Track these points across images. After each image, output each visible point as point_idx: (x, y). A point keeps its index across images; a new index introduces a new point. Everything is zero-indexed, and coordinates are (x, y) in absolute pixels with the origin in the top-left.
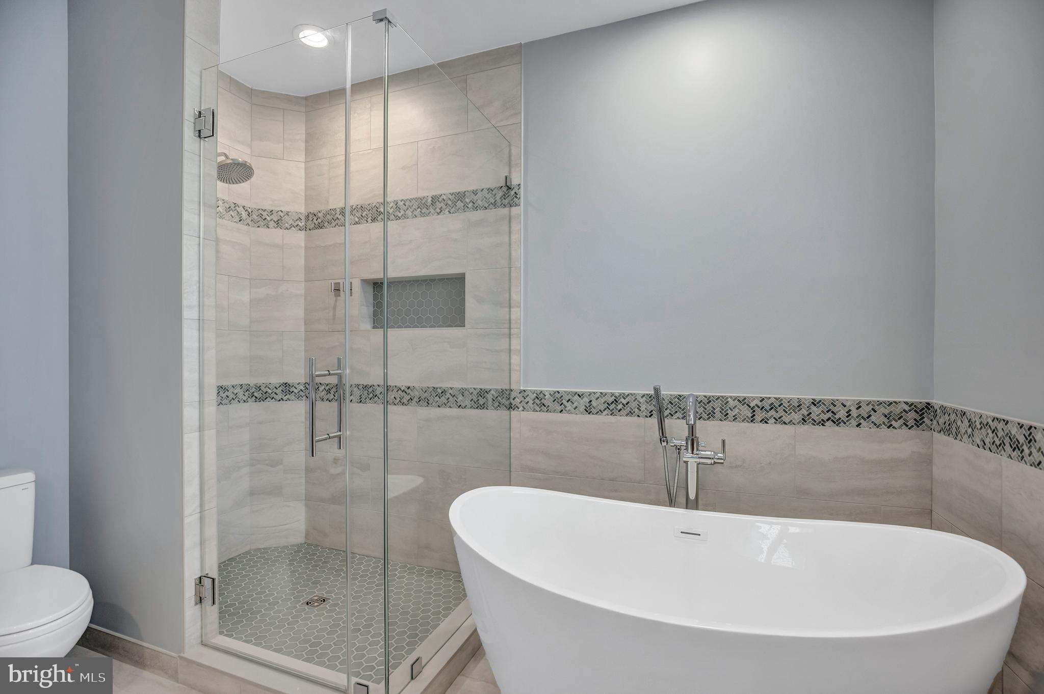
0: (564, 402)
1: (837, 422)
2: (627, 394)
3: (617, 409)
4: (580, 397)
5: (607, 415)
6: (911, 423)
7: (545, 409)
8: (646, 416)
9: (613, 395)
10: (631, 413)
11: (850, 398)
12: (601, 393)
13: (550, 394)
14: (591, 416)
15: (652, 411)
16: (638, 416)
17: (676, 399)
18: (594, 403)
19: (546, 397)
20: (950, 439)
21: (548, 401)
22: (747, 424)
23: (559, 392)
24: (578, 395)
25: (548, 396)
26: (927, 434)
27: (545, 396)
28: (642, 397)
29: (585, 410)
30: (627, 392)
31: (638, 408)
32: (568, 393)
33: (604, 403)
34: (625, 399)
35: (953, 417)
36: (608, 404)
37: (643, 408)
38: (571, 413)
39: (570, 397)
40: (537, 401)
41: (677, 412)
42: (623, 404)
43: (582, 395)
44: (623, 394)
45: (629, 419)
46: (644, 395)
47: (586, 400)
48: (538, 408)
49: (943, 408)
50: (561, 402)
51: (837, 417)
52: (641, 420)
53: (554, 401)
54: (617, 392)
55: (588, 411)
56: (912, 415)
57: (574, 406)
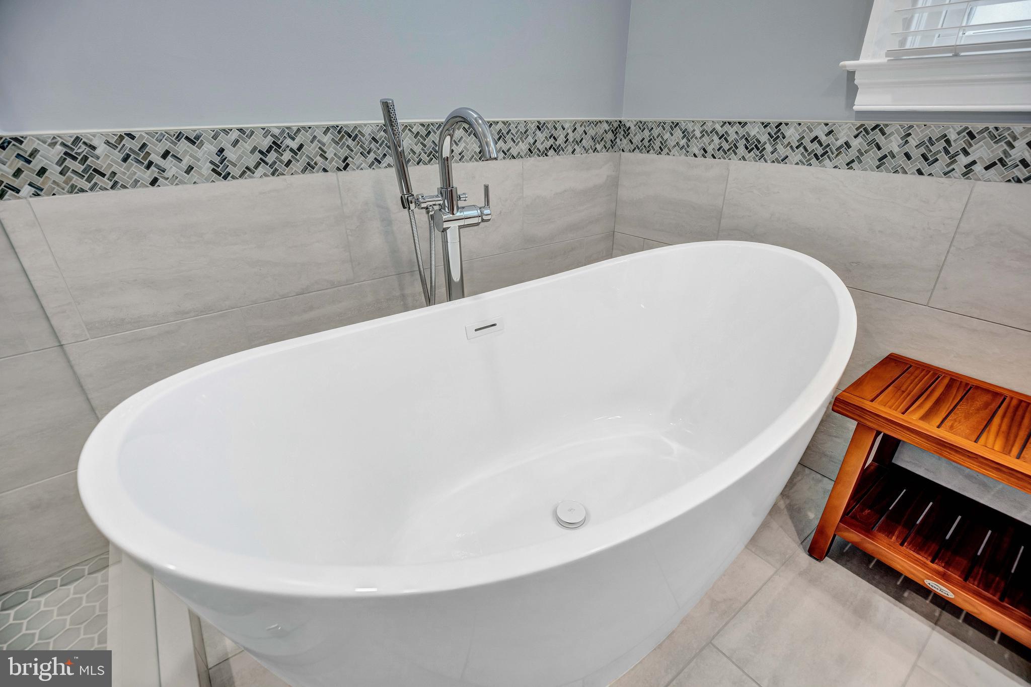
0: (155, 158)
1: (557, 149)
2: (295, 129)
3: (281, 161)
4: (193, 143)
5: (265, 175)
6: (609, 145)
7: (105, 182)
8: (339, 169)
9: (267, 132)
10: (310, 167)
12: (240, 130)
13: (108, 143)
14: (230, 183)
15: (346, 158)
16: (325, 170)
17: (382, 133)
18: (230, 154)
19: (97, 152)
21: (107, 159)
23: (132, 137)
24: (187, 138)
25: (101, 149)
26: (617, 154)
27: (94, 148)
28: (325, 133)
29: (213, 170)
30: (295, 124)
31: (321, 155)
32: (158, 137)
33: (253, 152)
34: (293, 139)
36: (261, 152)
37: (329, 155)
38: (182, 182)
39: (165, 145)
41: (385, 155)
42: (292, 150)
43: (197, 138)
44: (288, 128)
45: (309, 177)
46: (328, 129)
47: (210, 148)
49: (642, 126)
51: (557, 143)
52: (332, 177)
53: (125, 160)
54: (275, 125)
55: (221, 171)
56: (610, 136)
57: (184, 165)
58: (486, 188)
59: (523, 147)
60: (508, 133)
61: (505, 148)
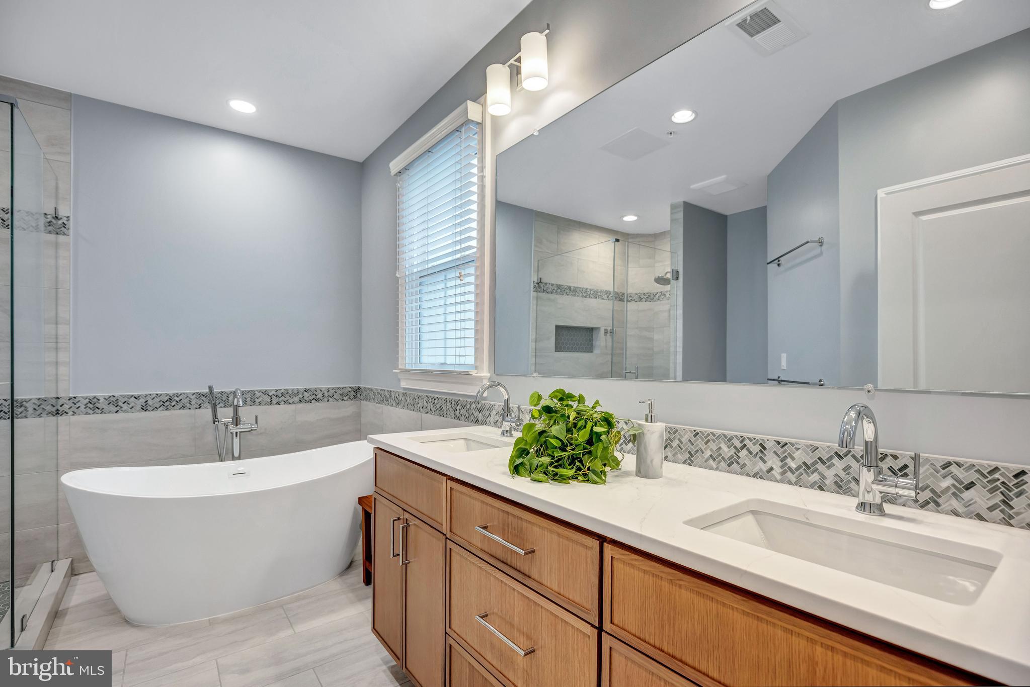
0: (120, 404)
1: (317, 400)
2: (180, 394)
3: (171, 405)
4: (136, 398)
5: (163, 410)
6: (352, 397)
7: (99, 411)
8: (196, 408)
9: (167, 395)
10: (183, 407)
11: (324, 386)
12: (157, 394)
13: (105, 399)
14: (147, 413)
15: (201, 404)
16: (190, 409)
17: (220, 395)
18: (150, 402)
19: (100, 401)
20: (367, 403)
21: (102, 404)
22: (268, 406)
23: (114, 396)
24: (135, 397)
25: (102, 400)
26: (358, 402)
27: (99, 400)
28: (193, 395)
29: (142, 408)
30: (180, 392)
31: (189, 403)
32: (124, 397)
33: (159, 402)
34: (178, 397)
35: (368, 392)
36: (163, 402)
37: (192, 403)
38: (128, 412)
39: (126, 399)
40: (90, 405)
41: (220, 403)
42: (177, 401)
43: (138, 397)
44: (177, 393)
45: (182, 411)
46: (194, 394)
47: (142, 401)
48: (91, 412)
49: (365, 388)
50: (115, 403)
51: (317, 397)
52: (192, 411)
53: (109, 404)
54: (171, 392)
55: (144, 408)
56: (353, 393)
57: (131, 406)
58: (256, 417)
59: (296, 399)
60: (287, 394)
61: (285, 400)
